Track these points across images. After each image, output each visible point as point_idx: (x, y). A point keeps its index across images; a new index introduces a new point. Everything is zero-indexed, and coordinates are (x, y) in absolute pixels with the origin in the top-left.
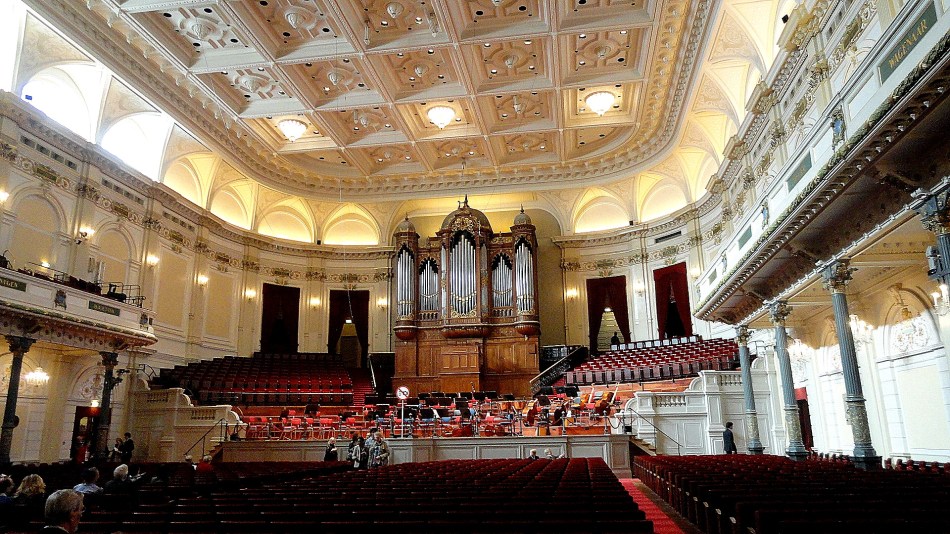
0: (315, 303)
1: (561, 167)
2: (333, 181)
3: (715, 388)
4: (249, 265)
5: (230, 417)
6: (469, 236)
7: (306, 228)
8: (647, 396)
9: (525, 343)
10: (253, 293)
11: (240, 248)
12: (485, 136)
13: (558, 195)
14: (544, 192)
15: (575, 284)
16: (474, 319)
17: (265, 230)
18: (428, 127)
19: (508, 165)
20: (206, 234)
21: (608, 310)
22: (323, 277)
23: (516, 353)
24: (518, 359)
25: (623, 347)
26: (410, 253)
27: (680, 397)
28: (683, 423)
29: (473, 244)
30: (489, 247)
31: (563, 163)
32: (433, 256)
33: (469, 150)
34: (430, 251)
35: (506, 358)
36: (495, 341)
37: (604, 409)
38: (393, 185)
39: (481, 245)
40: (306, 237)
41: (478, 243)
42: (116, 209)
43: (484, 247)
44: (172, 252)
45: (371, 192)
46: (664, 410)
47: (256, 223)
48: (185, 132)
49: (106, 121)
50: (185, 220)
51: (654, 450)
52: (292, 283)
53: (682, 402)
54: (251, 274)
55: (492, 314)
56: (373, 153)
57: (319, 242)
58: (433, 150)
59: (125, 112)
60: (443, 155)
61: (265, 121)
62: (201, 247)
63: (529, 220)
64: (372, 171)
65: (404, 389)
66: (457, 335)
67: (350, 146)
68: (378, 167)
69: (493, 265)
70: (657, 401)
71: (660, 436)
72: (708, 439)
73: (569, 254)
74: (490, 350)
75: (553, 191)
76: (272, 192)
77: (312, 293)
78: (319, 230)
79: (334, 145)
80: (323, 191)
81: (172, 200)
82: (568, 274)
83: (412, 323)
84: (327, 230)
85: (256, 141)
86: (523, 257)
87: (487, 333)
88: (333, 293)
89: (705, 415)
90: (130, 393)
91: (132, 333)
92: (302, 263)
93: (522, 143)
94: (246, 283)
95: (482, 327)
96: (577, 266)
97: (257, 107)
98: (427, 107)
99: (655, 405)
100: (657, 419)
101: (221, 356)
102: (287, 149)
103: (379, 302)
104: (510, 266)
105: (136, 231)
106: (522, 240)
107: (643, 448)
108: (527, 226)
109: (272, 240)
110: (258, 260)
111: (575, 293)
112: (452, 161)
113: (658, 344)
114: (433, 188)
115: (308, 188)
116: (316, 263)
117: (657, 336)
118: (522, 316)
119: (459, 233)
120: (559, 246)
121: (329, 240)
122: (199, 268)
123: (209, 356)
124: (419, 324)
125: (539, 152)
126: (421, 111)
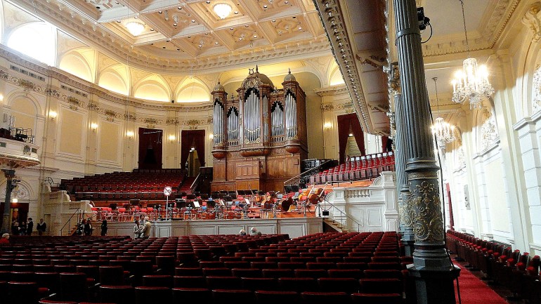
0: (172, 138)
1: (315, 42)
2: (177, 63)
3: (391, 184)
4: (130, 117)
5: (88, 208)
6: (256, 92)
7: (164, 92)
8: (340, 191)
9: (291, 158)
10: (132, 134)
11: (122, 107)
12: (256, 23)
13: (317, 61)
14: (308, 60)
15: (330, 119)
16: (259, 144)
17: (139, 95)
18: (218, 20)
19: (281, 43)
20: (95, 98)
21: (351, 135)
22: (177, 123)
23: (286, 164)
24: (287, 168)
25: (358, 159)
26: (221, 104)
27: (365, 190)
28: (367, 208)
29: (258, 96)
30: (269, 98)
31: (316, 38)
32: (235, 105)
33: (252, 35)
34: (233, 102)
35: (281, 168)
36: (274, 158)
37: (315, 200)
38: (213, 62)
39: (263, 97)
40: (166, 99)
41: (261, 95)
42: (22, 83)
43: (265, 97)
44: (70, 110)
45: (201, 68)
46: (352, 200)
47: (132, 91)
48: (65, 34)
49: (8, 29)
50: (79, 90)
51: (341, 228)
52: (157, 127)
53: (367, 194)
54: (130, 122)
55: (271, 140)
56: (192, 40)
57: (173, 102)
58: (229, 37)
59: (20, 23)
60: (237, 39)
61: (117, 23)
62: (92, 106)
63: (294, 78)
64: (198, 54)
65: (169, 188)
66: (248, 155)
67: (174, 37)
68: (200, 51)
69: (272, 109)
70: (348, 194)
71: (350, 218)
72: (385, 220)
73: (326, 100)
74: (270, 163)
75: (314, 58)
76: (139, 72)
77: (170, 132)
78: (173, 94)
79: (165, 38)
80: (171, 69)
81: (66, 78)
82: (326, 113)
83: (223, 148)
84: (178, 94)
85: (117, 38)
86: (290, 103)
87: (268, 152)
88: (183, 132)
89: (382, 203)
90: (41, 194)
91: (15, 158)
92: (163, 115)
93: (284, 26)
94: (127, 128)
95: (264, 149)
96: (331, 107)
97: (108, 15)
98: (211, 5)
99: (346, 197)
100: (348, 206)
101: (111, 171)
102: (138, 42)
103: (210, 137)
104: (282, 109)
105: (41, 97)
106: (289, 92)
107: (333, 227)
108: (292, 82)
109: (142, 101)
110: (135, 114)
111: (330, 125)
112: (244, 43)
113: (379, 156)
114: (237, 62)
115: (162, 68)
116: (172, 114)
117: (381, 151)
118: (289, 141)
119: (250, 90)
120: (320, 95)
121: (181, 100)
122: (91, 119)
123: (101, 172)
124: (227, 148)
125: (298, 32)
126: (209, 7)
